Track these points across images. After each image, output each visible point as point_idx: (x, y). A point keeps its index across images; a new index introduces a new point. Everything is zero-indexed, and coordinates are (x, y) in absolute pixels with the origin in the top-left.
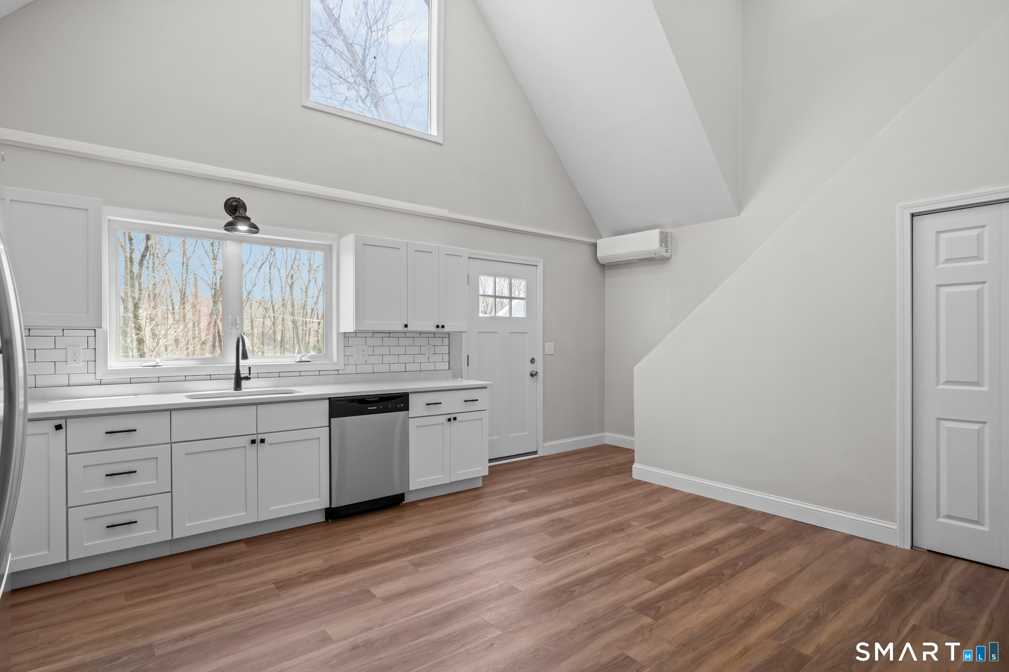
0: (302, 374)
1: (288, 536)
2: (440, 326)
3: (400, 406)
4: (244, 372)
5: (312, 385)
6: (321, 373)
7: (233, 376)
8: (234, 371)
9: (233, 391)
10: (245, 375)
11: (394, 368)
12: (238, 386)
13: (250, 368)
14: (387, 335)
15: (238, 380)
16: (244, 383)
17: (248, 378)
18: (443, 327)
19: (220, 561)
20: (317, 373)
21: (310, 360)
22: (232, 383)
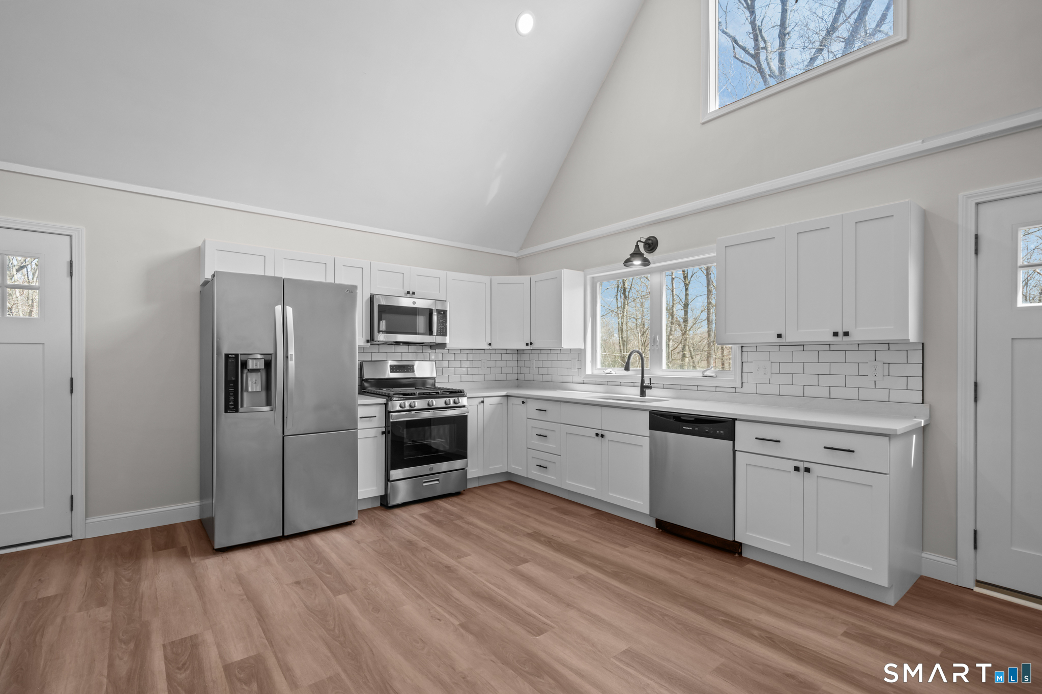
0: (699, 388)
1: (616, 522)
2: (841, 334)
3: (720, 432)
4: (647, 382)
5: (706, 400)
6: (718, 389)
7: (640, 385)
8: (640, 382)
9: (639, 397)
10: (647, 385)
11: (809, 391)
12: (643, 394)
13: (650, 379)
14: (801, 348)
15: (644, 389)
16: (647, 391)
17: (649, 387)
18: (846, 334)
19: (566, 512)
20: (714, 389)
21: (714, 375)
22: (637, 391)
